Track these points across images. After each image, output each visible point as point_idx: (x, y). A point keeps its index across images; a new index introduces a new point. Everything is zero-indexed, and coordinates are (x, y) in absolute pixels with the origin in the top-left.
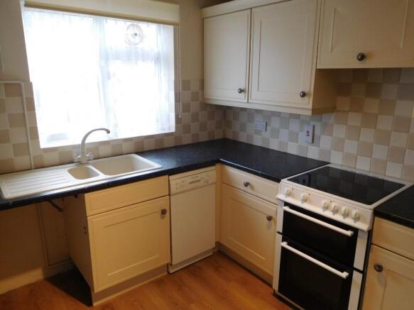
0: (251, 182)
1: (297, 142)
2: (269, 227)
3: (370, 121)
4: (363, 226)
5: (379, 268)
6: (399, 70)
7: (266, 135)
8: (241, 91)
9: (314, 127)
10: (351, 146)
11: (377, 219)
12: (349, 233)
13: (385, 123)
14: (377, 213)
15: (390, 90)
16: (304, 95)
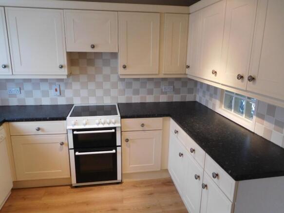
0: (40, 127)
1: (49, 97)
2: (61, 150)
3: (92, 78)
4: (118, 125)
5: (127, 140)
6: (101, 53)
7: (22, 96)
8: (5, 67)
9: (59, 85)
10: (84, 93)
11: (122, 119)
12: (113, 131)
13: (99, 78)
14: (122, 117)
15: (99, 62)
16: (61, 67)
